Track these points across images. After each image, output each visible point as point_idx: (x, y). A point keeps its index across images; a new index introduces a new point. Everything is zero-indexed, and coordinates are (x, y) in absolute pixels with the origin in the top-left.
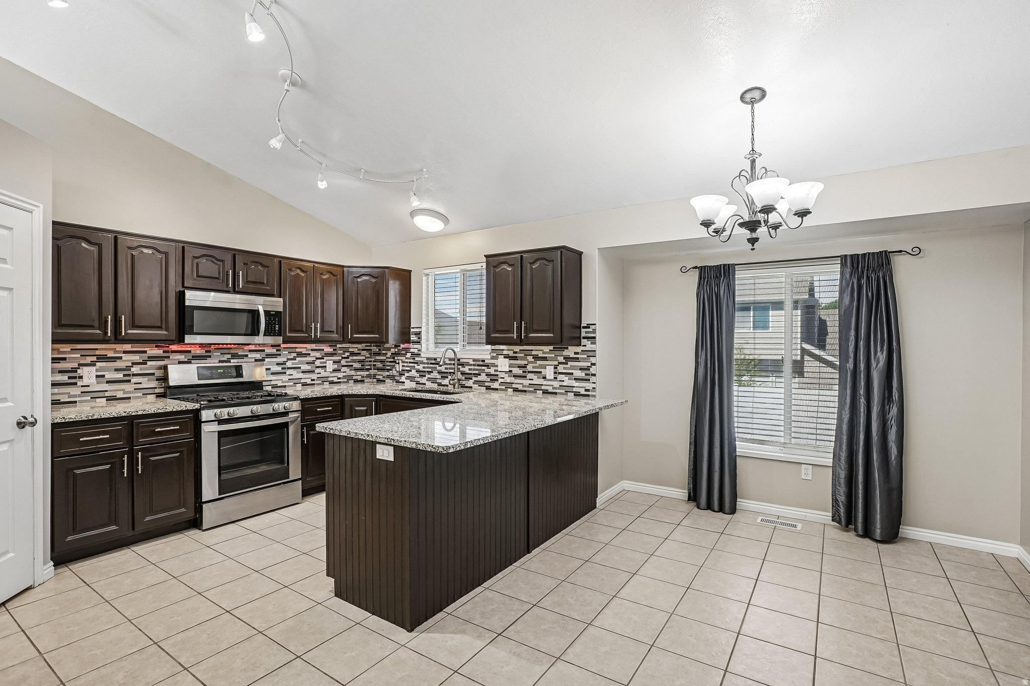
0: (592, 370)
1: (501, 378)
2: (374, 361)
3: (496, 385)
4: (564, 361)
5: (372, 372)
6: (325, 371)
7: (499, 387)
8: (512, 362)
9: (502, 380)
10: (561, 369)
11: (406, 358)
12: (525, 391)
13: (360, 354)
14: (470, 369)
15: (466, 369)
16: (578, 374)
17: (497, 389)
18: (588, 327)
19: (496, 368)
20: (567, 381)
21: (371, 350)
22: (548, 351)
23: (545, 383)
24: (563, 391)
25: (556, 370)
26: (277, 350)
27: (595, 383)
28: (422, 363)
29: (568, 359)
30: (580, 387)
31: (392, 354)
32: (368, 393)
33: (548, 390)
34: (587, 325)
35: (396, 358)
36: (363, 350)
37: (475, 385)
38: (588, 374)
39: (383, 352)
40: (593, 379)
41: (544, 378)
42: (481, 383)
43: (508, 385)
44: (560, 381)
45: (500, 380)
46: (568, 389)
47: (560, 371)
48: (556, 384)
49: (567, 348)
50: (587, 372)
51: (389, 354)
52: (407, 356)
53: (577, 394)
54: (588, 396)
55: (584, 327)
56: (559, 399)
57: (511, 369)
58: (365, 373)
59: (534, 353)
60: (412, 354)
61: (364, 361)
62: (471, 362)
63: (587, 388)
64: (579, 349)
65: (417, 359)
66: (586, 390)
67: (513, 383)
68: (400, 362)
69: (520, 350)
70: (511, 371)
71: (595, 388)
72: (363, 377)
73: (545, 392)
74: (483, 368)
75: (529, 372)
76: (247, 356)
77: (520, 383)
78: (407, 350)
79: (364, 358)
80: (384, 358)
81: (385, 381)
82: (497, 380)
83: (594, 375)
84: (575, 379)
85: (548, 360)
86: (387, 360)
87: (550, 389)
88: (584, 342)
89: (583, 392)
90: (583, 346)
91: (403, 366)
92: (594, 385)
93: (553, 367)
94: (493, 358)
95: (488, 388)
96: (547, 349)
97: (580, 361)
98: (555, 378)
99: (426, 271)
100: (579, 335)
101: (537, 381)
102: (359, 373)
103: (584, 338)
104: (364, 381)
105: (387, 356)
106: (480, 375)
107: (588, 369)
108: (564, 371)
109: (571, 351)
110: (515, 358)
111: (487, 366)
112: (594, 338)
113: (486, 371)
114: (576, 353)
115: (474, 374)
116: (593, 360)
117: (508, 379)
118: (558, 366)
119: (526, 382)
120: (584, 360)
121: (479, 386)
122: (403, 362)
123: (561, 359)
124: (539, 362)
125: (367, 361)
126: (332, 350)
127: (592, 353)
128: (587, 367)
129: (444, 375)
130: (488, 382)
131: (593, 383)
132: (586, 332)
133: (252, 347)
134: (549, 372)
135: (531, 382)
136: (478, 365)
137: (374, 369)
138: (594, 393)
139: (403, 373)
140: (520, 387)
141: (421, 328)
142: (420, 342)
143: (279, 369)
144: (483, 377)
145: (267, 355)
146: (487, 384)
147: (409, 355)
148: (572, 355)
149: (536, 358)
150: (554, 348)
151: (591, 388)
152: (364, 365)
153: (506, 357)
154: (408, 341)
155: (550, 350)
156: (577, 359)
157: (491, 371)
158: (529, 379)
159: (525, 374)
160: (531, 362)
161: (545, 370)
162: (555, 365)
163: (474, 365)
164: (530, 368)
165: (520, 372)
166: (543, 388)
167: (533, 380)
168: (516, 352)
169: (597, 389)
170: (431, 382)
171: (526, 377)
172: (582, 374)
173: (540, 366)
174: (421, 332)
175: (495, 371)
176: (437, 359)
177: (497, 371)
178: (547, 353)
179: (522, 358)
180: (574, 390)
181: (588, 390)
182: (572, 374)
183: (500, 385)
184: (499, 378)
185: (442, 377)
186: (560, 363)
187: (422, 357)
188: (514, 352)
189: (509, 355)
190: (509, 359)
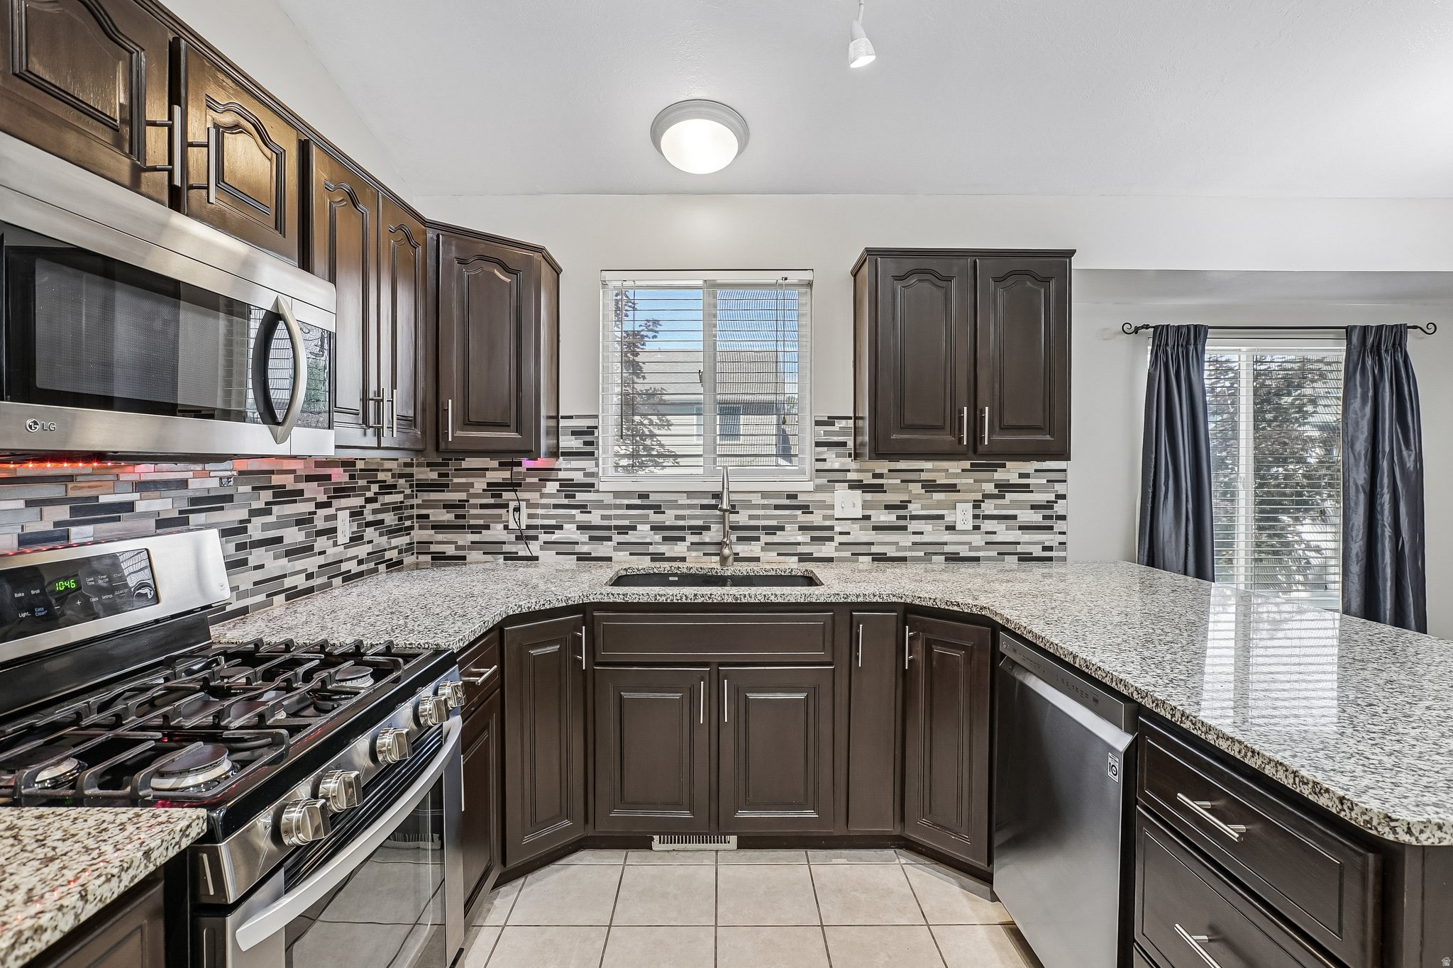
0: (1059, 508)
1: (841, 533)
2: (419, 506)
3: (827, 550)
4: (996, 492)
5: (419, 535)
6: (335, 544)
7: (835, 555)
8: (869, 496)
9: (844, 539)
10: (989, 508)
11: (542, 496)
12: (904, 559)
13: (396, 487)
14: (751, 517)
15: (741, 518)
16: (1028, 516)
17: (830, 560)
19: (829, 512)
20: (1004, 533)
21: (413, 475)
22: (960, 471)
23: (951, 539)
24: (994, 553)
25: (977, 512)
27: (1064, 533)
28: (600, 505)
29: (1004, 488)
30: (1032, 543)
31: (489, 484)
33: (958, 554)
35: (506, 495)
36: (399, 476)
38: (1050, 516)
39: (456, 480)
40: (1059, 526)
41: (951, 528)
43: (859, 549)
44: (987, 533)
45: (839, 539)
46: (1004, 550)
47: (987, 513)
48: (978, 540)
50: (1048, 512)
51: (479, 485)
52: (546, 491)
53: (1025, 558)
54: (1050, 559)
56: (982, 568)
57: (867, 513)
58: (404, 541)
59: (924, 476)
60: (561, 486)
62: (756, 499)
63: (1048, 544)
64: (1029, 467)
65: (581, 497)
66: (1045, 549)
67: (872, 544)
68: (523, 504)
69: (890, 471)
70: (867, 518)
71: (1064, 544)
72: (401, 551)
73: (953, 558)
74: (792, 513)
75: (914, 518)
78: (545, 475)
79: (401, 498)
80: (463, 496)
81: (464, 558)
82: (831, 539)
83: (1063, 518)
84: (1021, 528)
85: (959, 491)
86: (472, 501)
87: (965, 552)
89: (1037, 551)
91: (530, 516)
92: (1062, 538)
93: (972, 504)
94: (818, 489)
95: (805, 558)
96: (955, 467)
97: (1032, 492)
98: (976, 528)
101: (931, 532)
102: (394, 542)
105: (472, 491)
106: (783, 528)
107: (1049, 505)
108: (996, 512)
109: (1012, 471)
110: (879, 489)
111: (805, 509)
113: (799, 520)
114: (1021, 476)
115: (764, 528)
116: (1060, 488)
117: (860, 534)
118: (983, 502)
119: (905, 540)
120: (1042, 490)
121: (779, 554)
122: (530, 506)
123: (989, 488)
124: (938, 496)
125: (406, 507)
128: (1048, 502)
129: (672, 534)
130: (805, 544)
131: (1060, 533)
133: (150, 471)
134: (962, 516)
135: (917, 538)
136: (777, 507)
137: (421, 528)
138: (1062, 554)
139: (532, 533)
140: (891, 552)
141: (596, 417)
142: (591, 454)
144: (793, 534)
146: (801, 549)
147: (552, 487)
148: (1014, 479)
149: (930, 486)
150: (972, 465)
151: (1055, 544)
152: (402, 519)
153: (856, 485)
154: (551, 452)
155: (963, 470)
156: (1025, 488)
157: (816, 518)
158: (914, 533)
159: (902, 523)
160: (918, 496)
161: (953, 511)
162: (974, 501)
163: (764, 507)
164: (914, 509)
165: (889, 518)
166: (947, 549)
167: (922, 533)
168: (880, 476)
169: (1068, 545)
170: (631, 554)
171: (905, 528)
172: (1036, 517)
173: (940, 505)
174: (596, 427)
175: (825, 518)
176: (651, 494)
177: (831, 517)
178: (956, 476)
179: (895, 489)
180: (1019, 550)
181: (1050, 549)
182: (1015, 517)
183: (837, 550)
184: (836, 533)
185: (665, 539)
186: (986, 496)
187: (598, 491)
188: (875, 476)
189: (862, 481)
190: (863, 492)
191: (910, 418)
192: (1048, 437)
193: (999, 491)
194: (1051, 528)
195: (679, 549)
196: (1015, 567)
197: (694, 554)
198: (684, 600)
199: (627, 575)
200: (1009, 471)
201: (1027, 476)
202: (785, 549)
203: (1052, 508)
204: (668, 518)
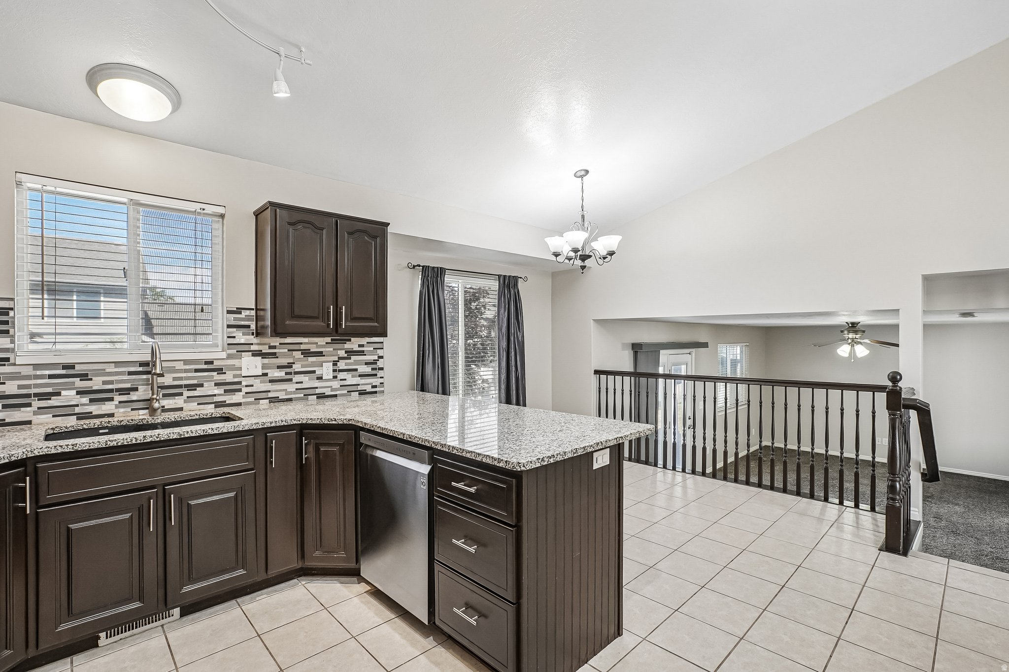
0: (380, 364)
1: (247, 386)
3: (237, 398)
4: (346, 355)
7: (242, 401)
8: (266, 361)
9: (249, 389)
10: (342, 365)
12: (290, 400)
14: (175, 379)
15: (166, 380)
16: (363, 369)
17: (239, 404)
19: (238, 372)
20: (351, 379)
22: (325, 344)
23: (319, 384)
24: (345, 392)
25: (335, 368)
27: (382, 377)
28: (17, 377)
29: (350, 353)
30: (366, 384)
33: (324, 393)
38: (375, 368)
40: (380, 373)
41: (320, 378)
43: (260, 395)
44: (341, 380)
45: (245, 390)
46: (351, 389)
47: (340, 368)
48: (336, 384)
50: (374, 366)
53: (362, 393)
54: (376, 392)
56: (340, 401)
57: (265, 371)
59: (303, 347)
62: (180, 366)
63: (374, 384)
64: (364, 341)
66: (374, 387)
67: (269, 391)
69: (280, 344)
70: (265, 375)
71: (383, 383)
73: (321, 396)
74: (209, 374)
75: (296, 373)
77: (281, 390)
82: (240, 390)
83: (382, 369)
84: (360, 376)
85: (324, 356)
87: (328, 392)
89: (369, 388)
92: (381, 380)
93: (332, 363)
94: (230, 357)
95: (219, 405)
96: (322, 341)
97: (365, 355)
98: (335, 377)
101: (307, 382)
106: (202, 385)
107: (374, 362)
108: (346, 368)
110: (274, 355)
111: (220, 371)
113: (215, 379)
114: (360, 346)
115: (186, 386)
116: (380, 352)
117: (261, 387)
118: (338, 361)
119: (291, 387)
120: (370, 353)
121: (198, 404)
123: (342, 353)
124: (311, 359)
127: (379, 345)
128: (374, 360)
130: (219, 395)
131: (381, 378)
134: (327, 370)
135: (299, 386)
136: (197, 371)
138: (382, 389)
140: (282, 396)
141: (12, 299)
142: (8, 332)
144: (207, 389)
146: (216, 399)
148: (356, 348)
149: (307, 353)
150: (332, 340)
151: (378, 384)
153: (256, 354)
155: (327, 343)
156: (362, 353)
157: (229, 377)
158: (297, 383)
159: (288, 377)
160: (299, 360)
161: (321, 368)
162: (334, 361)
163: (186, 371)
164: (297, 367)
165: (281, 374)
166: (318, 391)
167: (302, 382)
168: (274, 347)
169: (385, 384)
170: (54, 416)
171: (291, 380)
172: (367, 369)
173: (313, 364)
174: (12, 309)
175: (235, 376)
176: (76, 366)
177: (240, 376)
178: (322, 346)
179: (284, 355)
180: (359, 389)
181: (375, 387)
182: (356, 370)
183: (244, 397)
184: (243, 386)
185: (91, 401)
186: (340, 358)
187: (14, 364)
188: (271, 347)
189: (261, 351)
190: (262, 358)
191: (297, 311)
192: (376, 324)
193: (348, 355)
194: (376, 375)
195: (108, 407)
196: (357, 398)
197: (122, 410)
198: (134, 442)
199: (54, 433)
200: (353, 343)
201: (362, 346)
202: (203, 400)
203: (376, 363)
204: (96, 383)
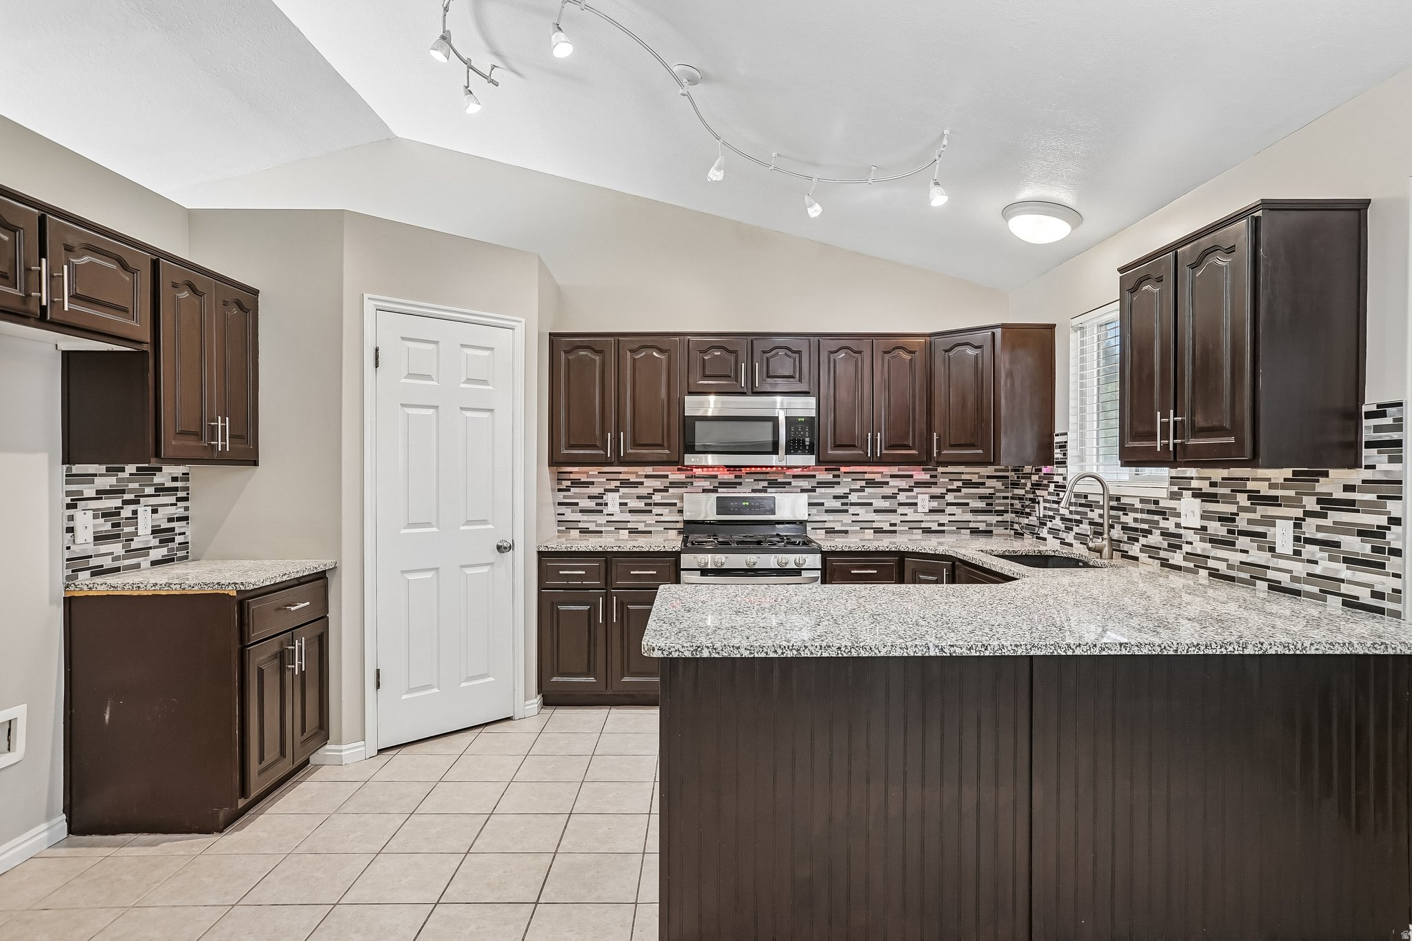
0: (1393, 538)
1: (1187, 543)
2: (1012, 498)
3: (1177, 558)
4: (1317, 508)
5: (1009, 517)
6: (916, 511)
7: (1183, 564)
8: (1207, 506)
10: (1310, 528)
12: (1232, 579)
13: (984, 484)
14: (1136, 520)
15: (1129, 519)
16: (1355, 545)
17: (1179, 568)
18: (1380, 412)
20: (1325, 565)
21: (1007, 477)
22: (1282, 481)
23: (1274, 562)
24: (1316, 590)
25: (1298, 533)
26: (835, 476)
27: (1399, 577)
29: (1327, 503)
30: (1360, 583)
31: (1032, 485)
32: (937, 552)
33: (1280, 583)
34: (1379, 406)
35: (1036, 493)
36: (989, 477)
37: (1143, 554)
38: (1381, 550)
39: (1022, 481)
40: (1393, 563)
41: (1273, 550)
42: (1151, 550)
43: (1199, 560)
44: (1309, 561)
45: (1187, 548)
46: (1328, 586)
47: (1307, 536)
48: (1300, 569)
49: (1326, 475)
50: (1378, 543)
51: (1029, 486)
52: (1049, 490)
53: (1351, 603)
54: (1381, 611)
55: (1370, 415)
56: (1304, 606)
57: (1205, 523)
58: (993, 519)
59: (1251, 486)
60: (1055, 486)
61: (992, 498)
62: (1138, 505)
63: (1378, 588)
64: (1356, 476)
65: (1062, 495)
66: (1377, 595)
67: (1208, 557)
69: (1223, 479)
70: (1204, 528)
71: (1400, 592)
72: (991, 525)
73: (1275, 587)
74: (1156, 518)
75: (1241, 533)
76: (790, 483)
77: (1224, 557)
78: (1050, 478)
79: (991, 491)
80: (1024, 492)
81: (1023, 535)
82: (1180, 547)
83: (1397, 552)
84: (1346, 560)
85: (1281, 506)
86: (1026, 496)
87: (1286, 581)
88: (1369, 455)
89: (1366, 598)
90: (1367, 467)
91: (1045, 508)
92: (1397, 583)
93: (1292, 522)
94: (1173, 496)
95: (1165, 563)
96: (1279, 475)
97: (1358, 511)
98: (1297, 553)
99: (1075, 322)
100: (1351, 438)
101: (1255, 552)
102: (980, 518)
103: (1370, 445)
104: (991, 532)
105: (1026, 489)
106: (1151, 533)
107: (1380, 533)
108: (1320, 536)
109: (1334, 482)
110: (1213, 498)
111: (1164, 514)
112: (1398, 443)
113: (1160, 526)
114: (1349, 488)
115: (1142, 531)
116: (1393, 508)
117: (1200, 547)
118: (1304, 521)
119: (1235, 557)
120: (1370, 508)
121: (1150, 557)
122: (1045, 501)
123: (1311, 503)
124: (1261, 511)
125: (999, 498)
126: (928, 477)
127: (1391, 489)
128: (1378, 527)
130: (1164, 550)
131: (1394, 576)
132: (1377, 429)
133: (798, 472)
134: (1282, 535)
135: (1244, 558)
136: (1149, 512)
137: (1011, 513)
138: (1398, 607)
140: (1223, 568)
141: (1066, 434)
142: (1065, 463)
143: (837, 504)
144: (1155, 539)
145: (818, 483)
146: (1162, 555)
147: (1051, 487)
148: (1339, 494)
149: (1256, 499)
150: (1295, 473)
151: (1387, 590)
152: (991, 504)
153: (1198, 494)
154: (1049, 461)
155: (1285, 480)
156: (1350, 506)
157: (1170, 525)
158: (1242, 551)
159: (1231, 538)
160: (1245, 509)
161: (1273, 529)
162: (1296, 519)
163: (1142, 511)
164: (1242, 523)
165: (1223, 531)
166: (1271, 575)
167: (1248, 552)
168: (1215, 484)
170: (1080, 543)
171: (1233, 544)
172: (1364, 548)
173: (1265, 520)
174: (1066, 442)
175: (1176, 525)
176: (1089, 496)
177: (1179, 526)
179: (1226, 499)
180: (1343, 591)
181: (1380, 595)
182: (1338, 545)
183: (1185, 559)
184: (1184, 542)
186: (1308, 514)
187: (1067, 491)
188: (1212, 484)
189: (1202, 489)
190: (1202, 501)
193: (1321, 508)
194: (1382, 566)
200: (1332, 481)
201: (1353, 488)
203: (1383, 536)
204: (1096, 516)
